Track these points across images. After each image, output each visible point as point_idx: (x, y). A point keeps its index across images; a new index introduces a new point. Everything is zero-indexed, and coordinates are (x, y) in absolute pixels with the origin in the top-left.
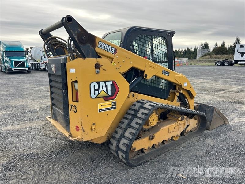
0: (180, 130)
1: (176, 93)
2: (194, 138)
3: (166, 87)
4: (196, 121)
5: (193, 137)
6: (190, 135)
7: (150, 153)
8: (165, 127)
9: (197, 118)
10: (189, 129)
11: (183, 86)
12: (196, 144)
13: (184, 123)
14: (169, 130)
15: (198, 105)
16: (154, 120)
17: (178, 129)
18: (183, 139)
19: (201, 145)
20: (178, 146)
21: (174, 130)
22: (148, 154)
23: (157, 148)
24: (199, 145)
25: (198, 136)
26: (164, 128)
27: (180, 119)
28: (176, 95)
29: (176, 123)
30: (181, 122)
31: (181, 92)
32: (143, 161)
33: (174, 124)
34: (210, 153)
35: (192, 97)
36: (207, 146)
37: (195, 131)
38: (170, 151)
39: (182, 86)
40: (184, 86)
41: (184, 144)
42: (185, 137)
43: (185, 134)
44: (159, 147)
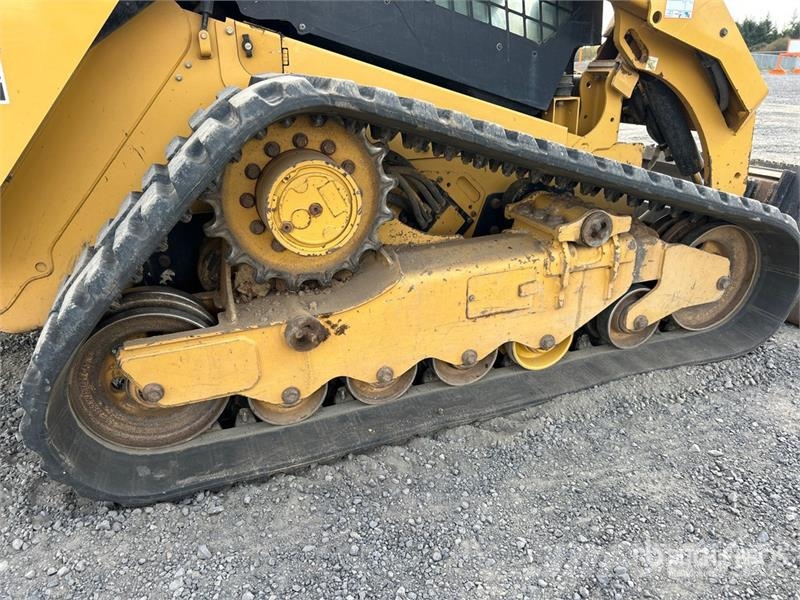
0: (572, 306)
1: (615, 74)
2: (676, 367)
3: (539, 22)
4: (721, 266)
5: (671, 362)
6: (654, 346)
7: (303, 427)
8: (437, 276)
9: (739, 247)
10: (652, 308)
11: (657, 17)
12: (675, 409)
13: (606, 261)
14: (470, 299)
15: (778, 175)
16: (315, 210)
17: (550, 301)
18: (592, 367)
19: (703, 425)
20: (533, 410)
21: (518, 303)
22: (287, 430)
23: (375, 403)
24: (687, 423)
25: (711, 361)
26: (425, 277)
27: (569, 231)
28: (616, 92)
29: (542, 258)
30: (585, 258)
31: (653, 64)
32: (214, 477)
33: (515, 264)
34: (734, 496)
35: (732, 111)
36: (748, 435)
37: (704, 329)
38: (459, 430)
39: (646, 11)
40: (666, 14)
41: (584, 399)
42: (617, 359)
43: (613, 336)
44: (390, 400)
